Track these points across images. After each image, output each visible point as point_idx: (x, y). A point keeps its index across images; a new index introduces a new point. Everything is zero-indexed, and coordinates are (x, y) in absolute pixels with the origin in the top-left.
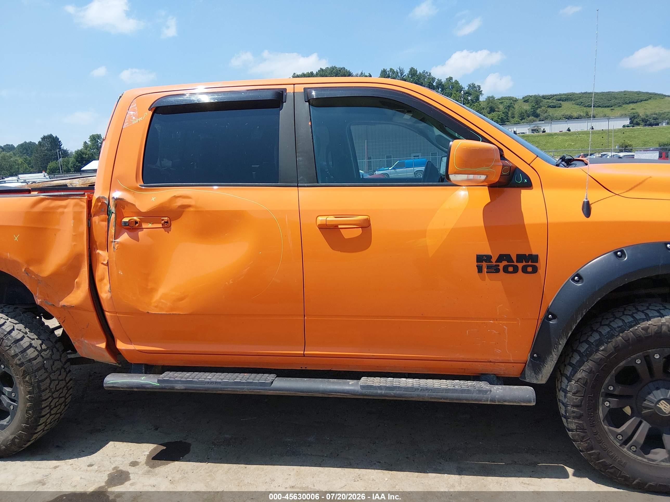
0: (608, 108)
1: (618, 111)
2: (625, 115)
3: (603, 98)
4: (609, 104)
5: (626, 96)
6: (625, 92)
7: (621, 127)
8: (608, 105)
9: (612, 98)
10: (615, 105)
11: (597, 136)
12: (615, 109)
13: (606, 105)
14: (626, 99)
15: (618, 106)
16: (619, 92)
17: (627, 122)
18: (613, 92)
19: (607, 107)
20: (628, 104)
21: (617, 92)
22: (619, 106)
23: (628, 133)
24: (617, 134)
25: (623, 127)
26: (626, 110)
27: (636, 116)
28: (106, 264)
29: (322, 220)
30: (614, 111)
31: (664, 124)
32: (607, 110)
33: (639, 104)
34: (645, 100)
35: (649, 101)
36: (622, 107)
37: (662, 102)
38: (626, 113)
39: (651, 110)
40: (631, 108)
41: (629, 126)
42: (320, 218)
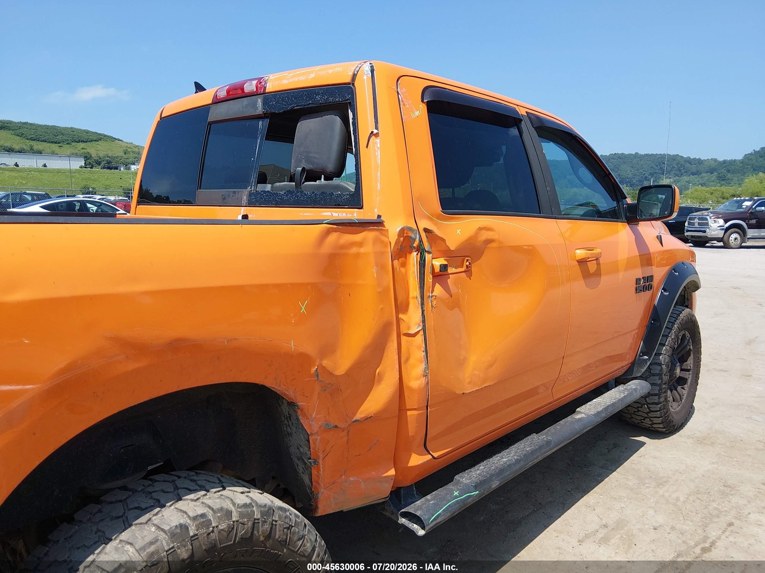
0: (55, 145)
1: (67, 149)
2: (77, 154)
3: (48, 132)
4: (56, 140)
5: (75, 133)
6: (72, 128)
7: (78, 168)
9: (58, 133)
10: (63, 142)
11: (52, 175)
12: (64, 146)
13: (53, 140)
14: (75, 136)
15: (67, 143)
16: (66, 127)
17: (81, 163)
18: (58, 127)
19: (54, 143)
20: (77, 142)
21: (63, 128)
22: (68, 144)
23: (87, 175)
24: (75, 175)
25: (80, 167)
26: (76, 148)
27: (91, 156)
28: (418, 332)
29: (580, 253)
30: (62, 148)
31: (122, 169)
32: (55, 147)
33: (89, 144)
34: (95, 141)
35: (100, 142)
36: (72, 145)
37: (113, 145)
38: (78, 153)
39: (102, 152)
40: (81, 147)
41: (86, 168)
42: (578, 252)
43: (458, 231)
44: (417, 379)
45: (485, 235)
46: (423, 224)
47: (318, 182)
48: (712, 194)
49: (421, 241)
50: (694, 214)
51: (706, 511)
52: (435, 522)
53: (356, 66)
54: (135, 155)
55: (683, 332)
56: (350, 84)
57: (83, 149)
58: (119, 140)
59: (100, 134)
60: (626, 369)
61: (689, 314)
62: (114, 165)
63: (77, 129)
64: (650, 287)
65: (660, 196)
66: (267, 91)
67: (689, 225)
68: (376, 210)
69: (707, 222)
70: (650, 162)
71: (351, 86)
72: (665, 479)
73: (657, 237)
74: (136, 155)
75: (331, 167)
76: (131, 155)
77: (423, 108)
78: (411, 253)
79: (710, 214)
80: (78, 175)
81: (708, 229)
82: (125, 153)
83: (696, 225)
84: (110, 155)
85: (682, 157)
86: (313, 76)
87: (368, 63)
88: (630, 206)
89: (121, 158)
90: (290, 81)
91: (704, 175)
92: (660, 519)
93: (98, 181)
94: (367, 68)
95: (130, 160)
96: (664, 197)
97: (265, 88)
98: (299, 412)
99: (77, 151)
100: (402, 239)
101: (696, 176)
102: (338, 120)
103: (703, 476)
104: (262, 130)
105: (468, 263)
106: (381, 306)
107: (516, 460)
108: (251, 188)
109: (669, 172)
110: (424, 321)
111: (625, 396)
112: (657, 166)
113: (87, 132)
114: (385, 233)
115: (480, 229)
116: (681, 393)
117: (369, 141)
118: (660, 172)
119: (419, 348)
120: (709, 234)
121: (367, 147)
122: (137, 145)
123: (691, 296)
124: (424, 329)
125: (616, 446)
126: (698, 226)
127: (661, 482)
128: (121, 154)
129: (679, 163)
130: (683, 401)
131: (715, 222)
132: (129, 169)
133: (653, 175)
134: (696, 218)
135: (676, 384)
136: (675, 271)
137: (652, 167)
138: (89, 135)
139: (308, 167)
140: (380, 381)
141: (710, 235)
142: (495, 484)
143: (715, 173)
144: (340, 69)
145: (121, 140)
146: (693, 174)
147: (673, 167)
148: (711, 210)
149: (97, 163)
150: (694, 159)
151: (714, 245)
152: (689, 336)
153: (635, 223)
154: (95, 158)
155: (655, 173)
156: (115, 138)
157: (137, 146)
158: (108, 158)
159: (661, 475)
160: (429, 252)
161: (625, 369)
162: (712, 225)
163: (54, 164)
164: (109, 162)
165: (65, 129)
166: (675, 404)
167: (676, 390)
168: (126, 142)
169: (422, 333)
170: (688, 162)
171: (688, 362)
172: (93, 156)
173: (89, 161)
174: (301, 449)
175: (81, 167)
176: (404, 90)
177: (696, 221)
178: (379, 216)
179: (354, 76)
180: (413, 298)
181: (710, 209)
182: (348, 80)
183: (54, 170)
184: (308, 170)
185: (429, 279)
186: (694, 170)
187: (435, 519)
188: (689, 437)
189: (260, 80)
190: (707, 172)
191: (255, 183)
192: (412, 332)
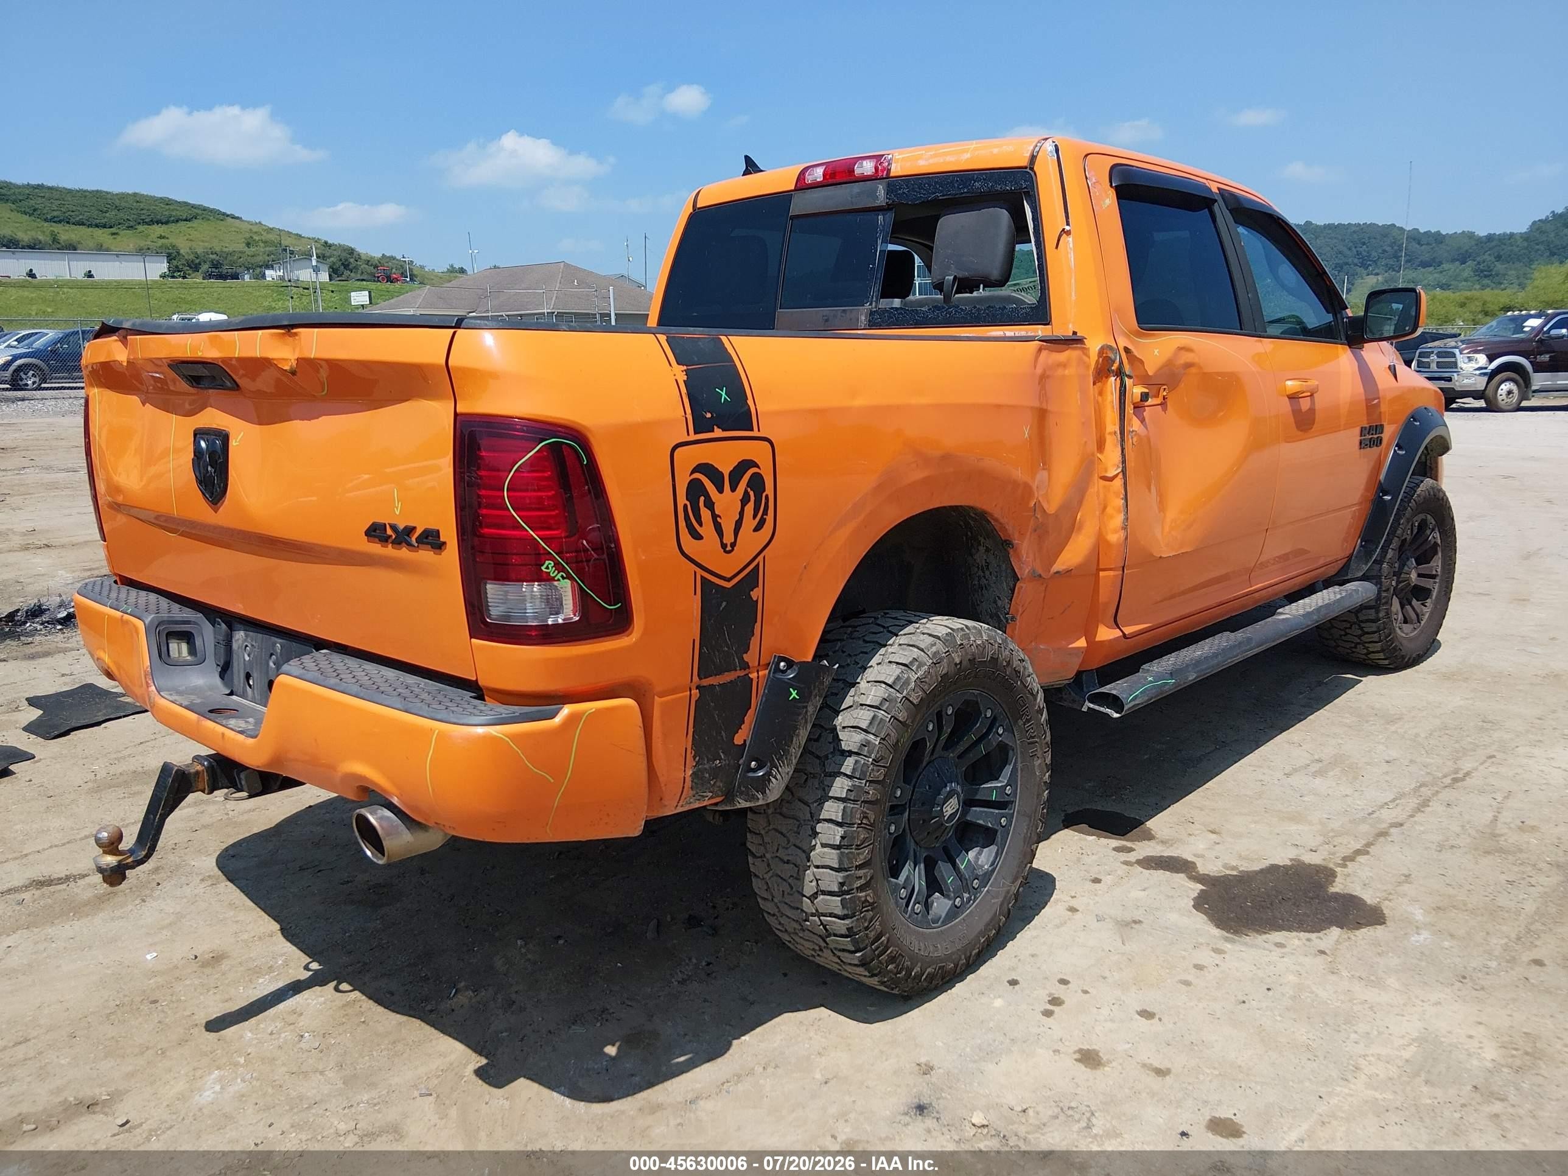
0: (103, 230)
1: (128, 239)
2: (151, 249)
3: (87, 204)
5: (142, 205)
6: (135, 194)
7: (158, 278)
8: (103, 221)
9: (108, 206)
10: (119, 224)
12: (122, 233)
13: (98, 221)
14: (142, 212)
15: (128, 227)
16: (123, 194)
17: (163, 267)
18: (107, 193)
19: (101, 226)
20: (148, 224)
21: (117, 194)
22: (130, 227)
23: (177, 292)
25: (161, 276)
26: (147, 236)
27: (178, 253)
28: (1116, 476)
29: (1291, 385)
30: (119, 238)
31: (247, 277)
32: (102, 235)
33: (172, 227)
34: (186, 220)
35: (195, 223)
36: (138, 231)
37: (222, 228)
38: (152, 245)
39: (201, 244)
40: (158, 234)
41: (173, 277)
42: (1289, 383)
43: (1156, 352)
44: (1115, 531)
45: (1186, 357)
46: (1122, 342)
47: (975, 294)
48: (1463, 305)
49: (1121, 362)
50: (1430, 345)
51: (1457, 746)
52: (1133, 703)
53: (1034, 144)
54: (267, 249)
55: (1422, 516)
56: (1026, 168)
57: (161, 237)
58: (233, 217)
59: (193, 206)
60: (1341, 566)
61: (1433, 488)
62: (225, 269)
63: (147, 196)
64: (1379, 441)
65: (1395, 306)
66: (892, 174)
67: (1418, 367)
68: (1070, 326)
69: (1453, 360)
70: (1335, 241)
71: (1028, 170)
72: (1397, 716)
73: (1390, 367)
74: (271, 249)
75: (995, 274)
76: (262, 248)
77: (1112, 194)
78: (1107, 377)
79: (1460, 344)
80: (157, 293)
81: (1455, 374)
82: (248, 245)
83: (1434, 367)
84: (217, 249)
85: (1401, 229)
86: (968, 156)
87: (1050, 140)
88: (1354, 321)
89: (240, 255)
90: (931, 161)
91: (1445, 266)
92: (1394, 754)
93: (200, 303)
94: (1049, 147)
95: (260, 259)
96: (1401, 306)
97: (889, 171)
98: (1011, 551)
99: (149, 243)
100: (1101, 359)
101: (1431, 269)
102: (1004, 215)
103: (1453, 712)
104: (883, 227)
105: (1165, 393)
106: (1085, 440)
107: (1214, 653)
108: (871, 304)
109: (1374, 261)
110: (1124, 462)
111: (1342, 597)
112: (1350, 249)
113: (168, 202)
114: (1085, 351)
115: (1180, 349)
116: (1418, 611)
117: (1059, 240)
118: (1356, 261)
119: (1117, 495)
120: (1457, 383)
121: (1057, 247)
122: (271, 226)
123: (1436, 463)
124: (1124, 472)
125: (1320, 683)
126: (1436, 369)
127: (1391, 720)
128: (242, 247)
129: (1394, 243)
130: (1423, 623)
131: (1470, 359)
132: (264, 276)
133: (1342, 268)
134: (1433, 352)
135: (1410, 596)
136: (1415, 420)
137: (1340, 253)
138: (172, 207)
139: (961, 274)
140: (1080, 528)
141: (1461, 387)
142: (1192, 677)
143: (1469, 263)
144: (1011, 148)
145: (237, 218)
146: (1425, 265)
147: (1384, 251)
148: (1462, 337)
149: (191, 268)
150: (1427, 233)
151: (1466, 406)
152: (1434, 523)
153: (1359, 346)
154: (186, 257)
155: (1347, 264)
156: (224, 214)
157: (272, 229)
158: (214, 256)
159: (1393, 713)
160: (1130, 377)
161: (1341, 564)
162: (1464, 366)
163: (108, 270)
164: (216, 265)
165: (123, 196)
166: (1407, 628)
167: (1410, 604)
168: (249, 222)
169: (1121, 476)
170: (1414, 240)
171: (1432, 564)
172: (182, 251)
173: (175, 262)
174: (999, 603)
175: (163, 276)
176: (1093, 173)
177: (1434, 357)
178: (1075, 333)
179: (1033, 158)
180: (1110, 433)
181: (1460, 335)
182: (1024, 162)
183: (110, 282)
184: (962, 279)
185: (1130, 409)
186: (1426, 257)
187: (1133, 700)
188: (1430, 672)
189: (878, 158)
190: (1453, 261)
191: (877, 298)
192: (1110, 474)
